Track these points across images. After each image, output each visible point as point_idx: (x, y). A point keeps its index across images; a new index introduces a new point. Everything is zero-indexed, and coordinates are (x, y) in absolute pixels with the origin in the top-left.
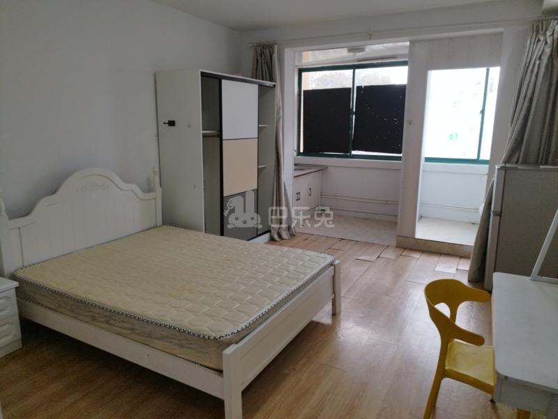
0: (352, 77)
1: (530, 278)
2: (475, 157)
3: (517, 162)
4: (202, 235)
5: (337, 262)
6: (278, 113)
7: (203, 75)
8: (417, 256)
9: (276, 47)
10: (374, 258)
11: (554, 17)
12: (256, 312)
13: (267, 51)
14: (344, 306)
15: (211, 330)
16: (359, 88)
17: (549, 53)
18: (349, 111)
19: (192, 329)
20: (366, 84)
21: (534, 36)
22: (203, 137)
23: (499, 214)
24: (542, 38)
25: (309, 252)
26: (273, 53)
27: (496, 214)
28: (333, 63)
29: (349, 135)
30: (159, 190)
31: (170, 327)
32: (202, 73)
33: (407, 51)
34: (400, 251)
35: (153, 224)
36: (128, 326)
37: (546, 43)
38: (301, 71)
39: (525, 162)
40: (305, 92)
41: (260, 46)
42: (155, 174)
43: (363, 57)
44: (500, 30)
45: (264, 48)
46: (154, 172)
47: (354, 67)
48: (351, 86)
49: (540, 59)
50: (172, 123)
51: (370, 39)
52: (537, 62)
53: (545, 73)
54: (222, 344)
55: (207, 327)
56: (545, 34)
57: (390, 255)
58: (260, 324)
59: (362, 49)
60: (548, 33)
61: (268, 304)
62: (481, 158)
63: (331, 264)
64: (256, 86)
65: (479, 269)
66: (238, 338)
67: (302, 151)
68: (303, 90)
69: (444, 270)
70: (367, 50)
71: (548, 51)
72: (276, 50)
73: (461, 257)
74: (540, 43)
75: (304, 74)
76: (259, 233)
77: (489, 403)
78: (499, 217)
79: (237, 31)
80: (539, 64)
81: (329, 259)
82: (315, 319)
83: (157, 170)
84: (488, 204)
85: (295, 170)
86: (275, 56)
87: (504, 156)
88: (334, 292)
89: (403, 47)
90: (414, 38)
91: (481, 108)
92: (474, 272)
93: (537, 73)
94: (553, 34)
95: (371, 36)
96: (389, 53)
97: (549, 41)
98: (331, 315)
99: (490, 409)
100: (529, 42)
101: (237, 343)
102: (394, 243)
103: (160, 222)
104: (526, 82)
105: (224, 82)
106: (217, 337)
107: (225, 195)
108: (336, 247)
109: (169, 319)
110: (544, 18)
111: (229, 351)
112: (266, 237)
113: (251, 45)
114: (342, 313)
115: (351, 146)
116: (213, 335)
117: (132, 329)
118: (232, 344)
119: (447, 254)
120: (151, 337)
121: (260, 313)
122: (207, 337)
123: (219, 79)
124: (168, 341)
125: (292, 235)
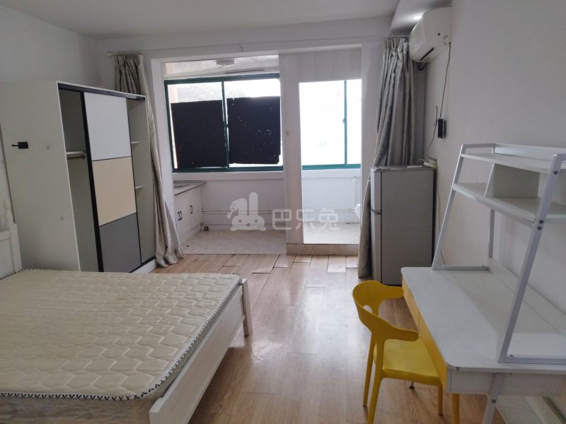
0: (221, 89)
1: (431, 268)
2: (343, 162)
3: (386, 164)
4: (79, 274)
5: (244, 281)
6: (151, 129)
7: (61, 87)
8: (308, 260)
9: (141, 57)
10: (270, 269)
11: (403, 36)
12: (176, 354)
13: (132, 61)
14: (255, 324)
15: (129, 389)
16: (230, 101)
17: (401, 67)
18: (222, 124)
19: (102, 392)
20: (238, 97)
21: (388, 53)
22: (68, 159)
23: (380, 213)
24: (394, 54)
25: (212, 275)
26: (139, 63)
27: (377, 213)
28: (201, 75)
29: (225, 149)
30: (14, 228)
31: (71, 397)
32: (59, 84)
33: (277, 64)
34: (291, 259)
35: (10, 270)
36: (8, 408)
37: (398, 58)
38: (167, 83)
39: (392, 164)
40: (173, 105)
41: (122, 55)
42: (6, 209)
43: (232, 69)
44: (359, 45)
45: (126, 58)
46: (4, 205)
47: (222, 80)
48: (222, 99)
49: (395, 72)
50: (23, 145)
51: (242, 51)
52: (393, 75)
53: (400, 85)
54: (145, 402)
55: (123, 385)
56: (396, 51)
57: (283, 264)
58: (183, 367)
59: (230, 61)
60: (399, 50)
61: (186, 342)
62: (348, 163)
63: (239, 284)
64: (124, 100)
65: (366, 265)
66: (163, 390)
67: (176, 167)
68: (170, 102)
69: (335, 271)
70: (235, 62)
71: (400, 65)
72: (141, 61)
73: (346, 256)
74: (393, 58)
75: (169, 86)
76: (143, 262)
77: (410, 391)
78: (379, 216)
79: (91, 39)
80: (395, 76)
81: (236, 279)
82: (232, 345)
83: (8, 202)
84: (368, 205)
85: (175, 188)
86: (141, 67)
87: (375, 160)
88: (244, 313)
89: (274, 60)
90: (283, 51)
91: (343, 118)
92: (363, 269)
93: (394, 84)
94: (402, 50)
95: (242, 48)
96: (258, 66)
97: (400, 56)
98: (243, 338)
99: (411, 396)
100: (384, 57)
101: (162, 396)
102: (285, 252)
103: (18, 266)
104: (386, 93)
105: (86, 95)
106: (139, 395)
107: (100, 224)
108: (229, 263)
109: (68, 388)
110: (393, 36)
111: (156, 408)
112: (152, 264)
113: (110, 54)
114: (255, 332)
115: (228, 160)
116: (132, 393)
117: (14, 412)
118: (158, 398)
119: (334, 255)
120: (44, 416)
121: (181, 354)
122: (125, 398)
123: (81, 92)
124: (68, 415)
125: (180, 259)
